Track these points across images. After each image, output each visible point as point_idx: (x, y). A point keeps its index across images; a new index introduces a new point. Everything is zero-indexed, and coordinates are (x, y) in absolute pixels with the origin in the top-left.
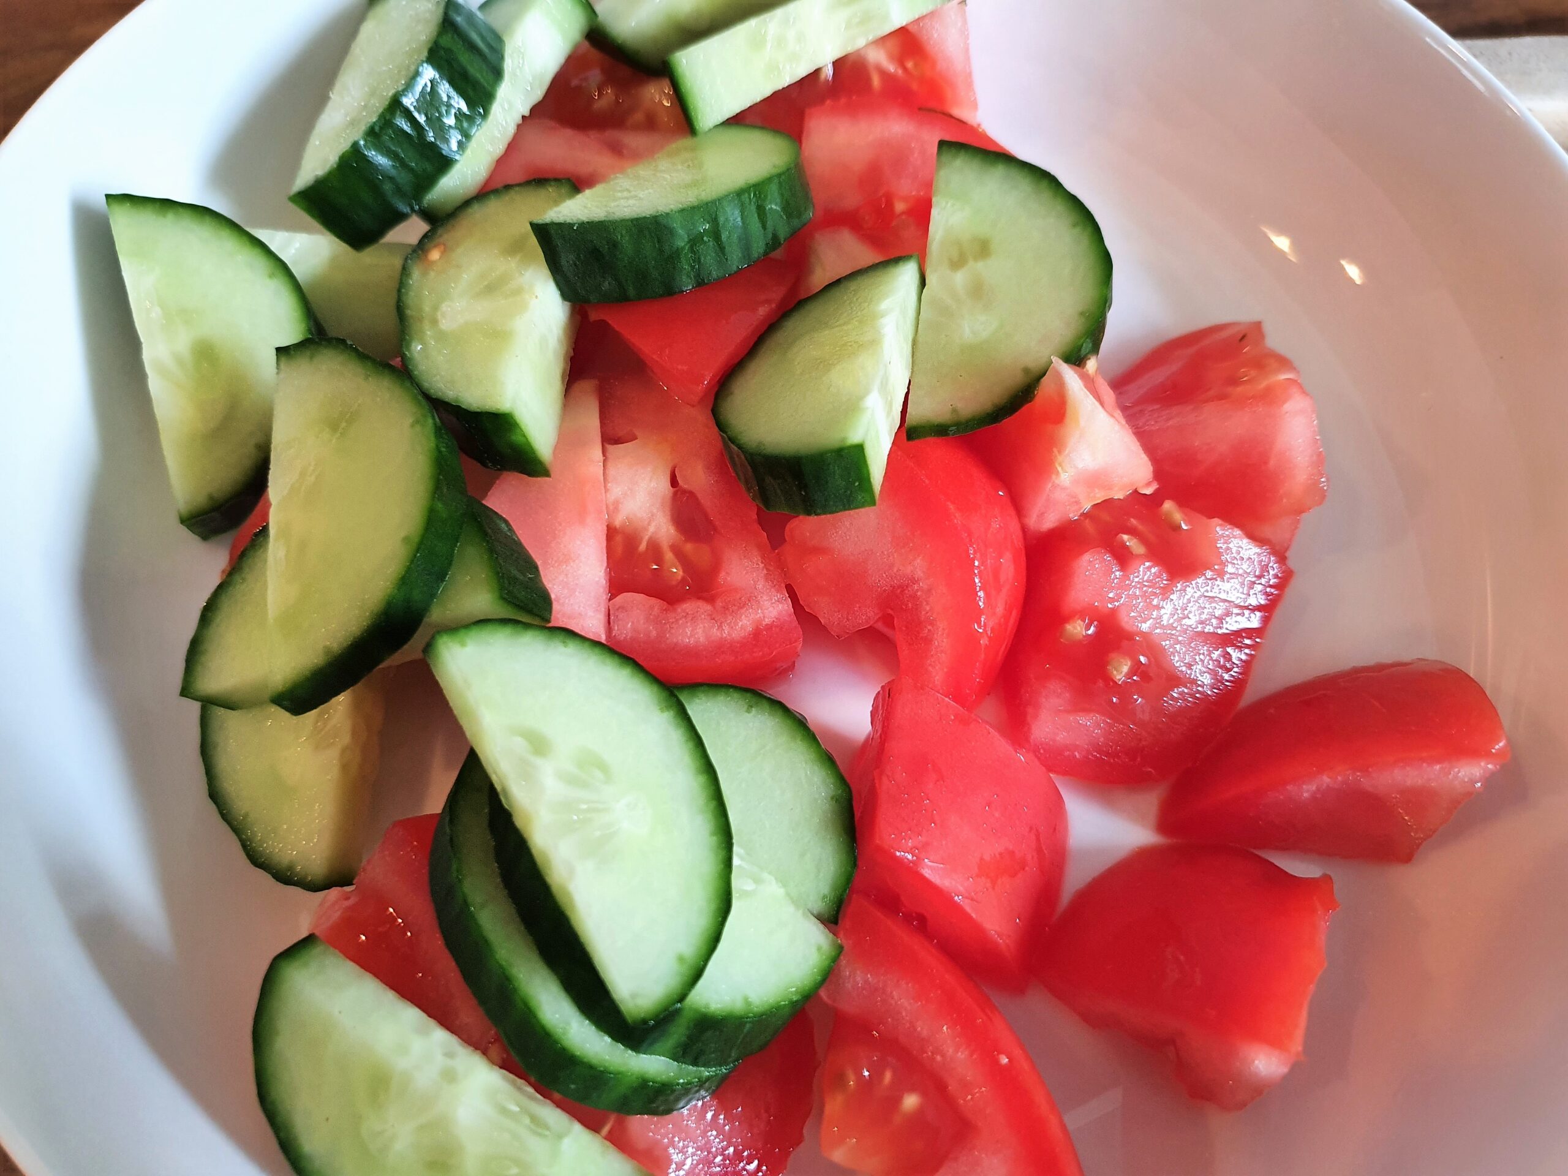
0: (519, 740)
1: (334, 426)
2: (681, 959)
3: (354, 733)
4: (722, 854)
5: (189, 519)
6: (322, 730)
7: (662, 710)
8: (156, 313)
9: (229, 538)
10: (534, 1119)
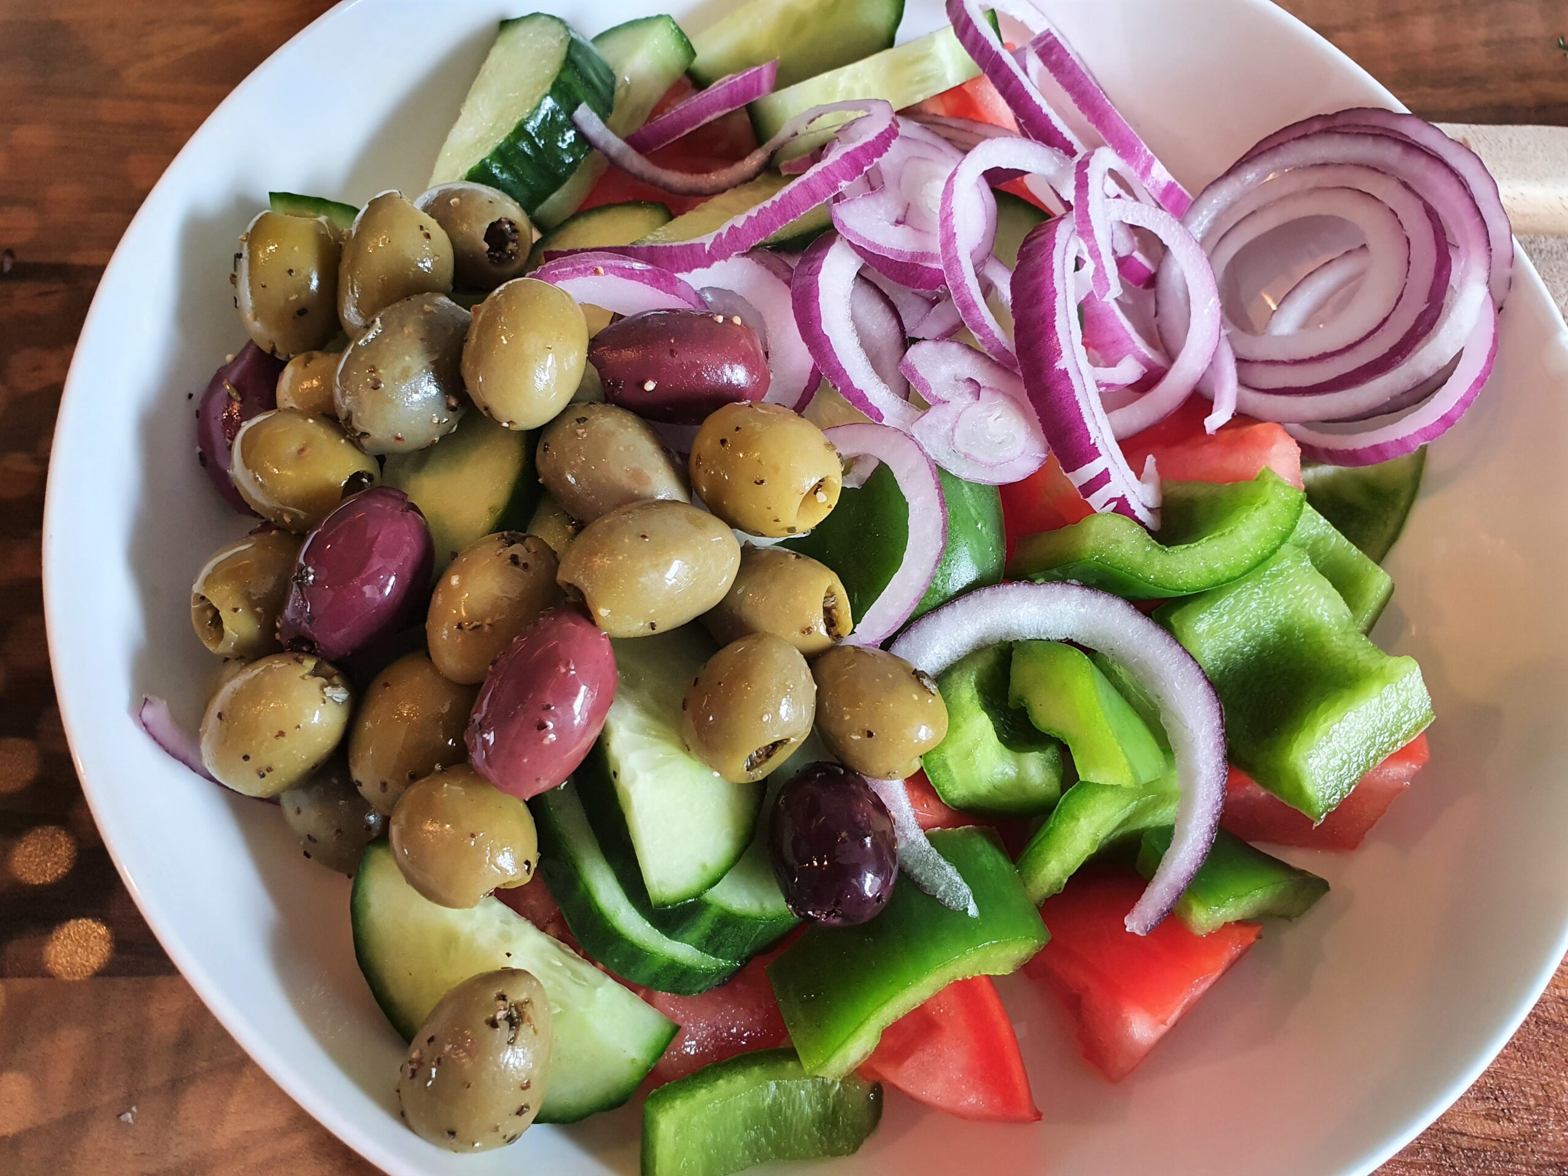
10: (575, 973)
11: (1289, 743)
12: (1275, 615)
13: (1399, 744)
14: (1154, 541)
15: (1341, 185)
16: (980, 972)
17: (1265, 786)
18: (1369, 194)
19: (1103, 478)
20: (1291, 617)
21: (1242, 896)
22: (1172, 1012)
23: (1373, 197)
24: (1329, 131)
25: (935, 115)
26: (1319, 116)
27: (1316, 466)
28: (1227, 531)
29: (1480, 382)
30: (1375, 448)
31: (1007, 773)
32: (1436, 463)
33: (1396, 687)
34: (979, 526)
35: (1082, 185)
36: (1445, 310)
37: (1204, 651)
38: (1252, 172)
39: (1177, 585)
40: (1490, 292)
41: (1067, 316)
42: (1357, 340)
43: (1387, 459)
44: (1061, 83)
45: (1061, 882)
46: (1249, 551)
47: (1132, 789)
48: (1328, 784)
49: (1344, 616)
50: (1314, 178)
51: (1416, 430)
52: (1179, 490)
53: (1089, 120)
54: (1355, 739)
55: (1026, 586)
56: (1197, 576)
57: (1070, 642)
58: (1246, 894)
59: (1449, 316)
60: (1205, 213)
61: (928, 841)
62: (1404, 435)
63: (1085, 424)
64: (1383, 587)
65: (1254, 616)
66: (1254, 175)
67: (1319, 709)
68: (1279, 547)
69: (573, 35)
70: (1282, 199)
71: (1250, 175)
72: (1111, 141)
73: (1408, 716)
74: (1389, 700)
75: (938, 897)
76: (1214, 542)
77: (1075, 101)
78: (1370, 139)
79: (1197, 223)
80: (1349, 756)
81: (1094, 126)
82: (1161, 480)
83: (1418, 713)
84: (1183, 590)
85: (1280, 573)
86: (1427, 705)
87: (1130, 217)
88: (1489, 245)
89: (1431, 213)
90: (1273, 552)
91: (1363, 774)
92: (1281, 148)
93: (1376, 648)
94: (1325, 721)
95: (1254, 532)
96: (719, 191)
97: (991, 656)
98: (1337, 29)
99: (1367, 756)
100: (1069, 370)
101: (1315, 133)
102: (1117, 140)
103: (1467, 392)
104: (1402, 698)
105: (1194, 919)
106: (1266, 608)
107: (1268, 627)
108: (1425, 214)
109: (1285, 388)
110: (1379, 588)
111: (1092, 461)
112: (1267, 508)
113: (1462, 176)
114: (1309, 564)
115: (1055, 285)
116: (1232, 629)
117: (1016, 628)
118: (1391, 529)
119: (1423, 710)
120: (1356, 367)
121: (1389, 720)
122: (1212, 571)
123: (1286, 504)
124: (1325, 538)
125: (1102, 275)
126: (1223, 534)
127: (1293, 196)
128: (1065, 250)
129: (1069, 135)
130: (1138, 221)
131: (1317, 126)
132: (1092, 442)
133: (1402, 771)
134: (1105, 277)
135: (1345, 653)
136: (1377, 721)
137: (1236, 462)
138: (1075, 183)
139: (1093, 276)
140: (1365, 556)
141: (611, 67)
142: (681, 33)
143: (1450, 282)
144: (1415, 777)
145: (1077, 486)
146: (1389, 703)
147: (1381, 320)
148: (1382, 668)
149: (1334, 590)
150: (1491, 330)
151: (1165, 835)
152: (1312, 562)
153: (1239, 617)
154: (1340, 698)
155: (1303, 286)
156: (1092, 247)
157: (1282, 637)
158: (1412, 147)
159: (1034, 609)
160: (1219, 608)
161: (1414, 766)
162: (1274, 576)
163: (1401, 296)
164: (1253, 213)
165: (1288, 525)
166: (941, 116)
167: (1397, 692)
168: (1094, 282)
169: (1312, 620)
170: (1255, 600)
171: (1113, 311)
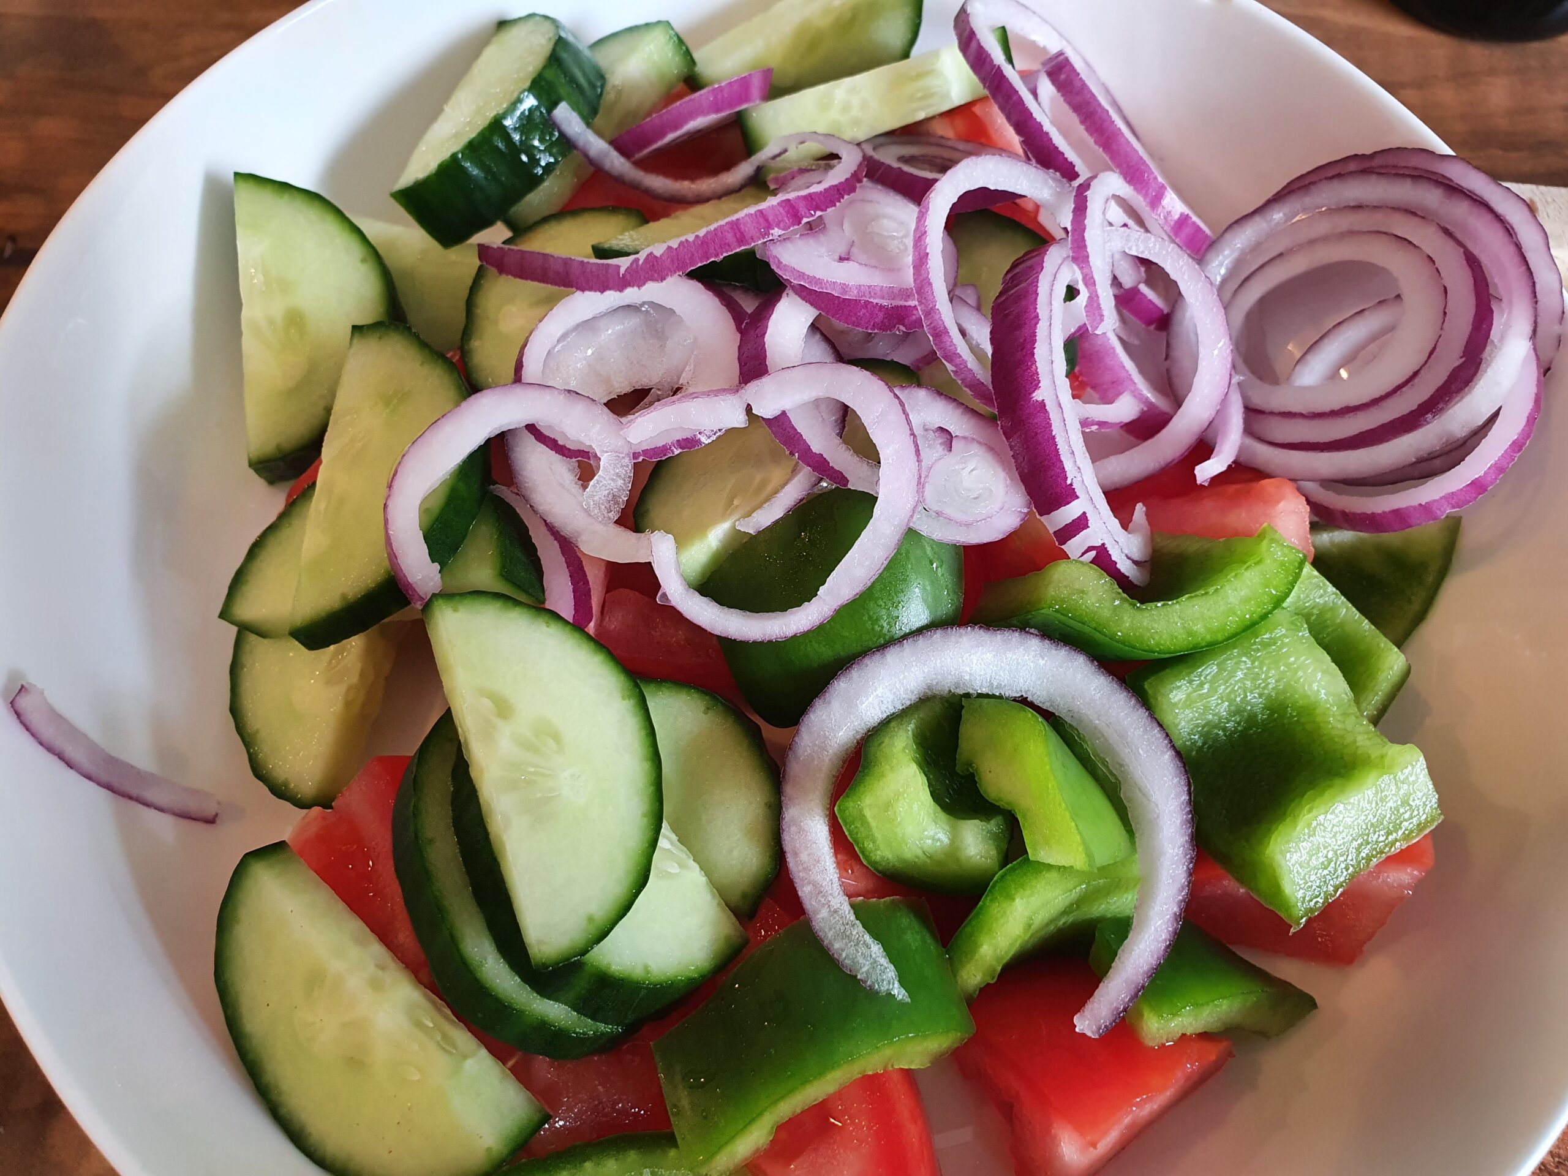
0: (487, 702)
1: (387, 403)
2: (590, 919)
3: (362, 674)
4: (649, 834)
5: (255, 464)
6: (334, 668)
7: (623, 698)
8: (258, 280)
9: (288, 486)
10: (445, 1037)
11: (1269, 832)
12: (1264, 688)
13: (1398, 844)
14: (1125, 595)
15: (1375, 228)
16: (892, 1066)
17: (1241, 881)
18: (1406, 239)
19: (1081, 523)
20: (1284, 691)
21: (1202, 1005)
22: (1106, 1132)
23: (1410, 242)
24: (1366, 172)
25: (942, 137)
26: (1356, 155)
27: (1333, 531)
28: (1211, 590)
29: (1517, 446)
30: (1397, 513)
31: (939, 840)
32: (1471, 537)
33: (1395, 778)
34: (935, 565)
35: (1080, 208)
36: (1483, 366)
37: (1180, 723)
38: (1279, 212)
39: (1148, 645)
40: (1535, 349)
41: (1050, 344)
42: (1383, 394)
43: (1410, 526)
44: (1069, 103)
45: (995, 970)
46: (1235, 613)
47: (1083, 872)
48: (1310, 884)
49: (1344, 696)
50: (1346, 222)
51: (1442, 494)
52: (1171, 544)
53: (1096, 142)
54: (1344, 834)
55: (982, 631)
56: (1172, 637)
57: (1023, 701)
58: (1207, 1003)
59: (1486, 371)
60: (1226, 252)
61: (852, 912)
62: (1428, 500)
63: (1062, 462)
64: (1396, 667)
65: (1240, 688)
66: (1281, 215)
67: (1306, 797)
68: (1270, 612)
69: (563, 35)
70: (1312, 242)
71: (1277, 215)
72: (1119, 166)
73: (1408, 813)
74: (1386, 793)
75: (859, 977)
76: (1195, 601)
77: (1082, 122)
78: (1409, 181)
79: (1217, 263)
80: (1336, 854)
81: (1101, 149)
82: (1152, 532)
83: (1421, 810)
84: (1154, 652)
85: (1273, 642)
86: (1434, 800)
87: (1134, 248)
88: (1535, 297)
89: (1472, 262)
90: (1264, 617)
91: (1352, 876)
92: (1312, 187)
93: (1379, 733)
94: (1310, 810)
95: (1243, 593)
96: (701, 200)
97: (937, 708)
98: (1403, 86)
99: (1358, 855)
100: (1047, 402)
101: (1351, 173)
102: (1125, 166)
103: (1502, 456)
104: (1402, 792)
105: (1145, 1028)
106: (1254, 679)
107: (1255, 700)
108: (1465, 262)
109: (1301, 443)
110: (1391, 668)
111: (1068, 503)
112: (1258, 568)
113: (1509, 224)
114: (1307, 634)
115: (1038, 310)
116: (1213, 701)
117: (967, 677)
118: (1416, 606)
119: (1428, 807)
120: (1379, 424)
121: (1385, 816)
122: (1190, 633)
123: (1282, 564)
124: (1333, 609)
125: (1095, 305)
126: (1206, 593)
127: (1325, 239)
128: (1055, 275)
129: (1071, 155)
130: (1143, 252)
131: (1352, 166)
132: (1069, 482)
133: (1404, 877)
134: (1099, 307)
135: (1343, 737)
136: (1371, 816)
137: (1238, 517)
138: (1073, 206)
139: (1086, 306)
140: (1378, 631)
141: (603, 71)
142: (681, 41)
143: (1491, 337)
144: (1418, 886)
145: (1051, 532)
146: (1386, 796)
147: (1410, 373)
148: (1382, 757)
149: (1333, 664)
150: (1533, 390)
151: (1122, 927)
152: (1310, 632)
153: (1223, 687)
154: (1331, 786)
155: (1331, 337)
156: (1086, 275)
157: (1271, 715)
158: (1453, 189)
159: (989, 656)
160: (1200, 676)
161: (1415, 872)
162: (1266, 645)
163: (1434, 349)
164: (1281, 255)
165: (1283, 588)
166: (948, 139)
167: (1396, 784)
168: (1087, 312)
169: (1308, 697)
170: (1242, 670)
171: (1113, 348)
